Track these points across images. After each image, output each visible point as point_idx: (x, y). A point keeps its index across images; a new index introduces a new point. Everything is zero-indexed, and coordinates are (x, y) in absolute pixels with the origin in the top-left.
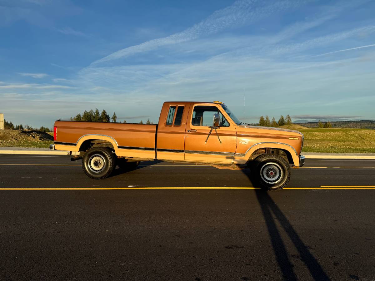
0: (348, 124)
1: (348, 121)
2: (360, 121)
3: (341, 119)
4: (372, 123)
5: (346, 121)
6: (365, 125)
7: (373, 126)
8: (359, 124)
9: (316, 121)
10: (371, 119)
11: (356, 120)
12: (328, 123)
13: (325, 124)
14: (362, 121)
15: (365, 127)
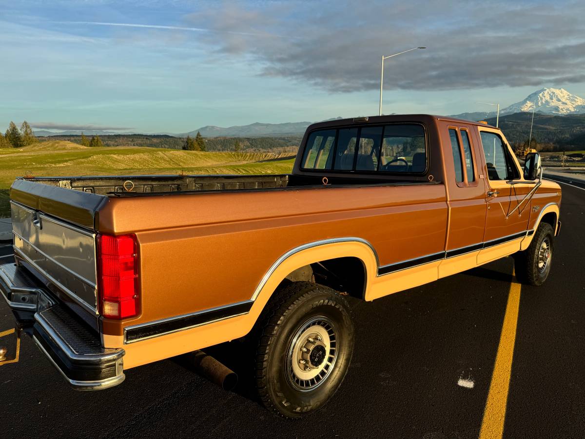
0: (117, 140)
1: (115, 135)
2: (132, 135)
3: (105, 131)
4: (147, 139)
5: (113, 134)
6: (139, 142)
7: (148, 142)
8: (131, 140)
9: (67, 134)
10: (144, 133)
11: (126, 134)
12: (96, 138)
13: (91, 138)
14: (135, 135)
15: (139, 144)
